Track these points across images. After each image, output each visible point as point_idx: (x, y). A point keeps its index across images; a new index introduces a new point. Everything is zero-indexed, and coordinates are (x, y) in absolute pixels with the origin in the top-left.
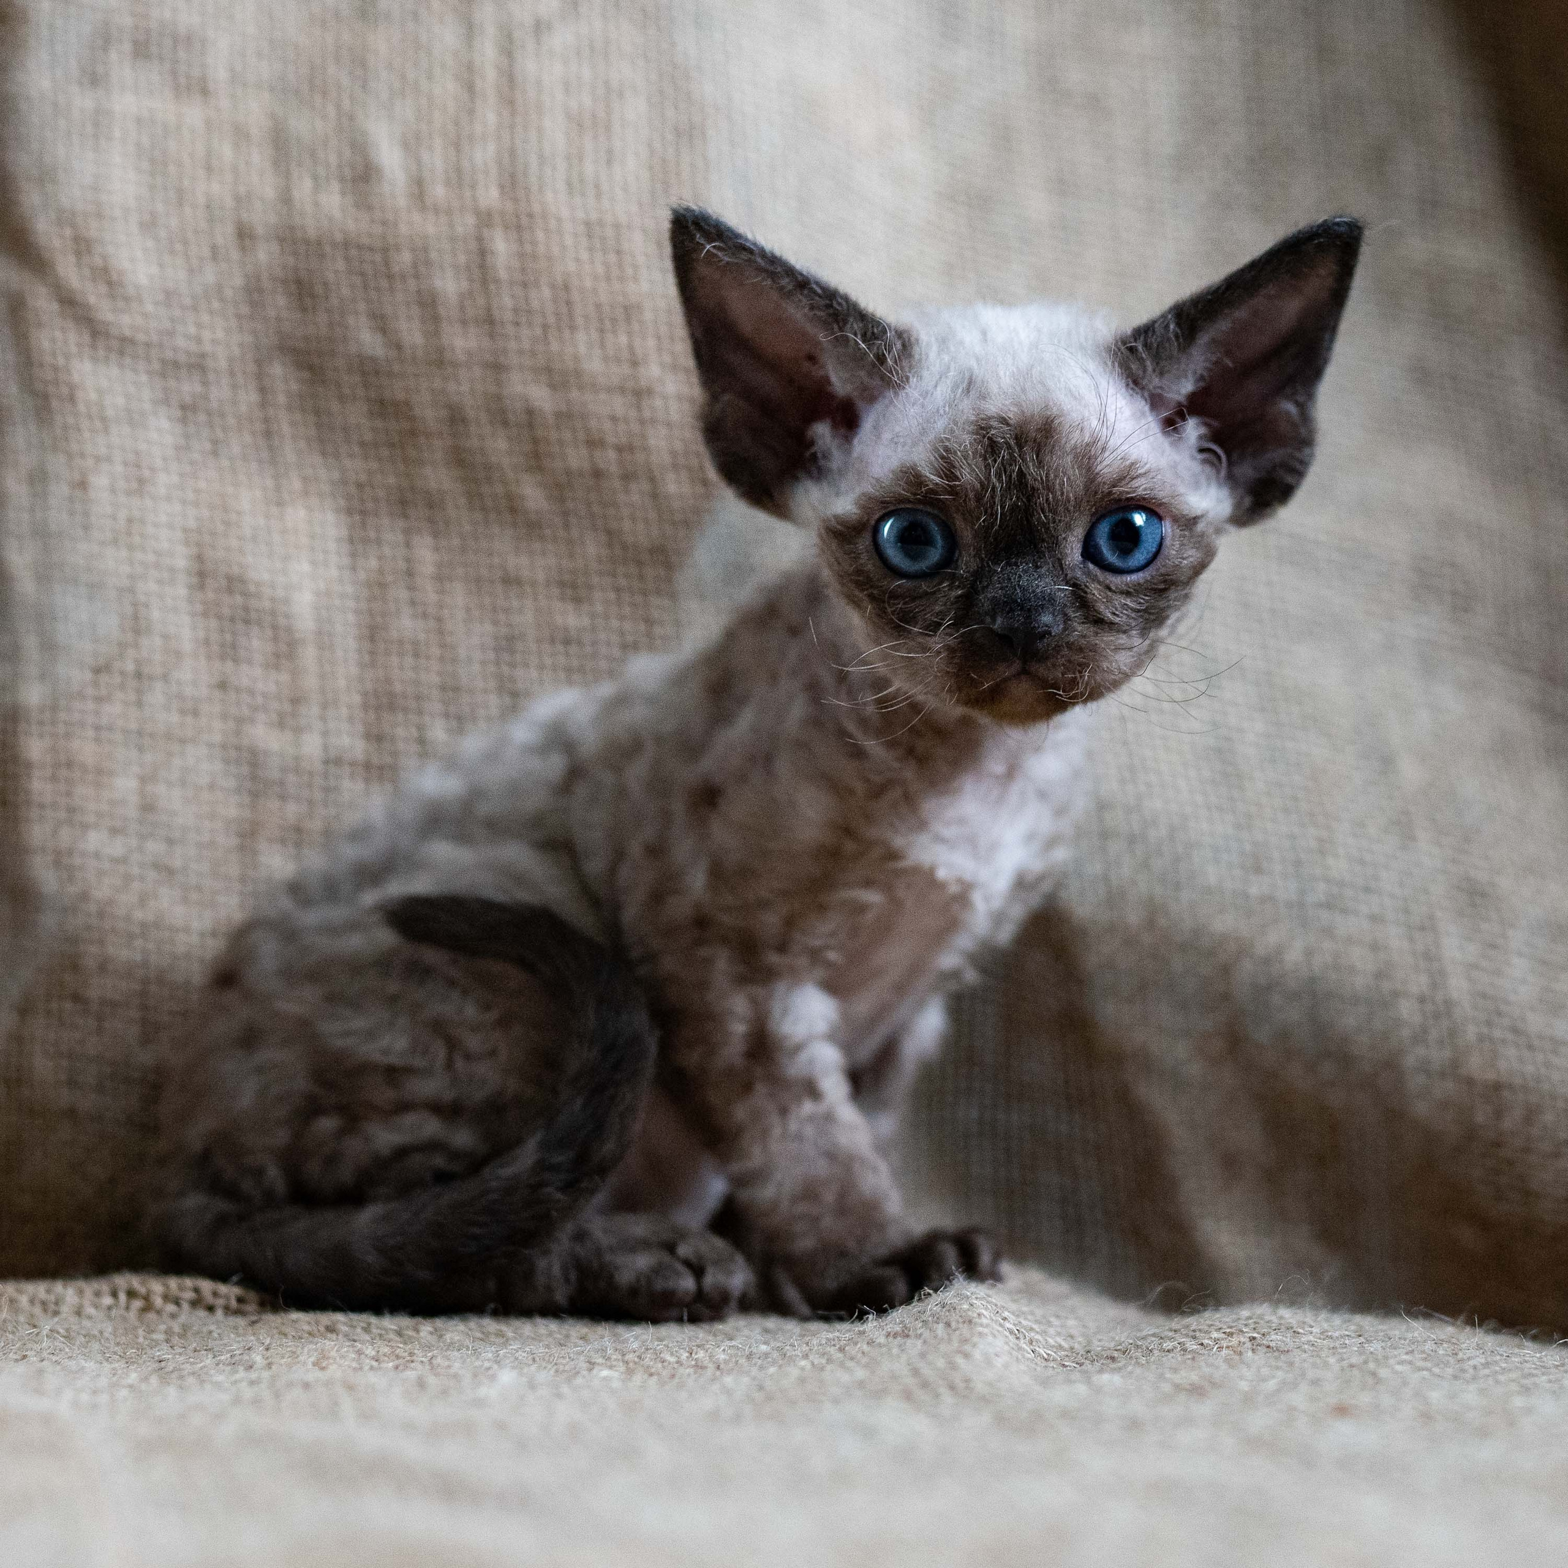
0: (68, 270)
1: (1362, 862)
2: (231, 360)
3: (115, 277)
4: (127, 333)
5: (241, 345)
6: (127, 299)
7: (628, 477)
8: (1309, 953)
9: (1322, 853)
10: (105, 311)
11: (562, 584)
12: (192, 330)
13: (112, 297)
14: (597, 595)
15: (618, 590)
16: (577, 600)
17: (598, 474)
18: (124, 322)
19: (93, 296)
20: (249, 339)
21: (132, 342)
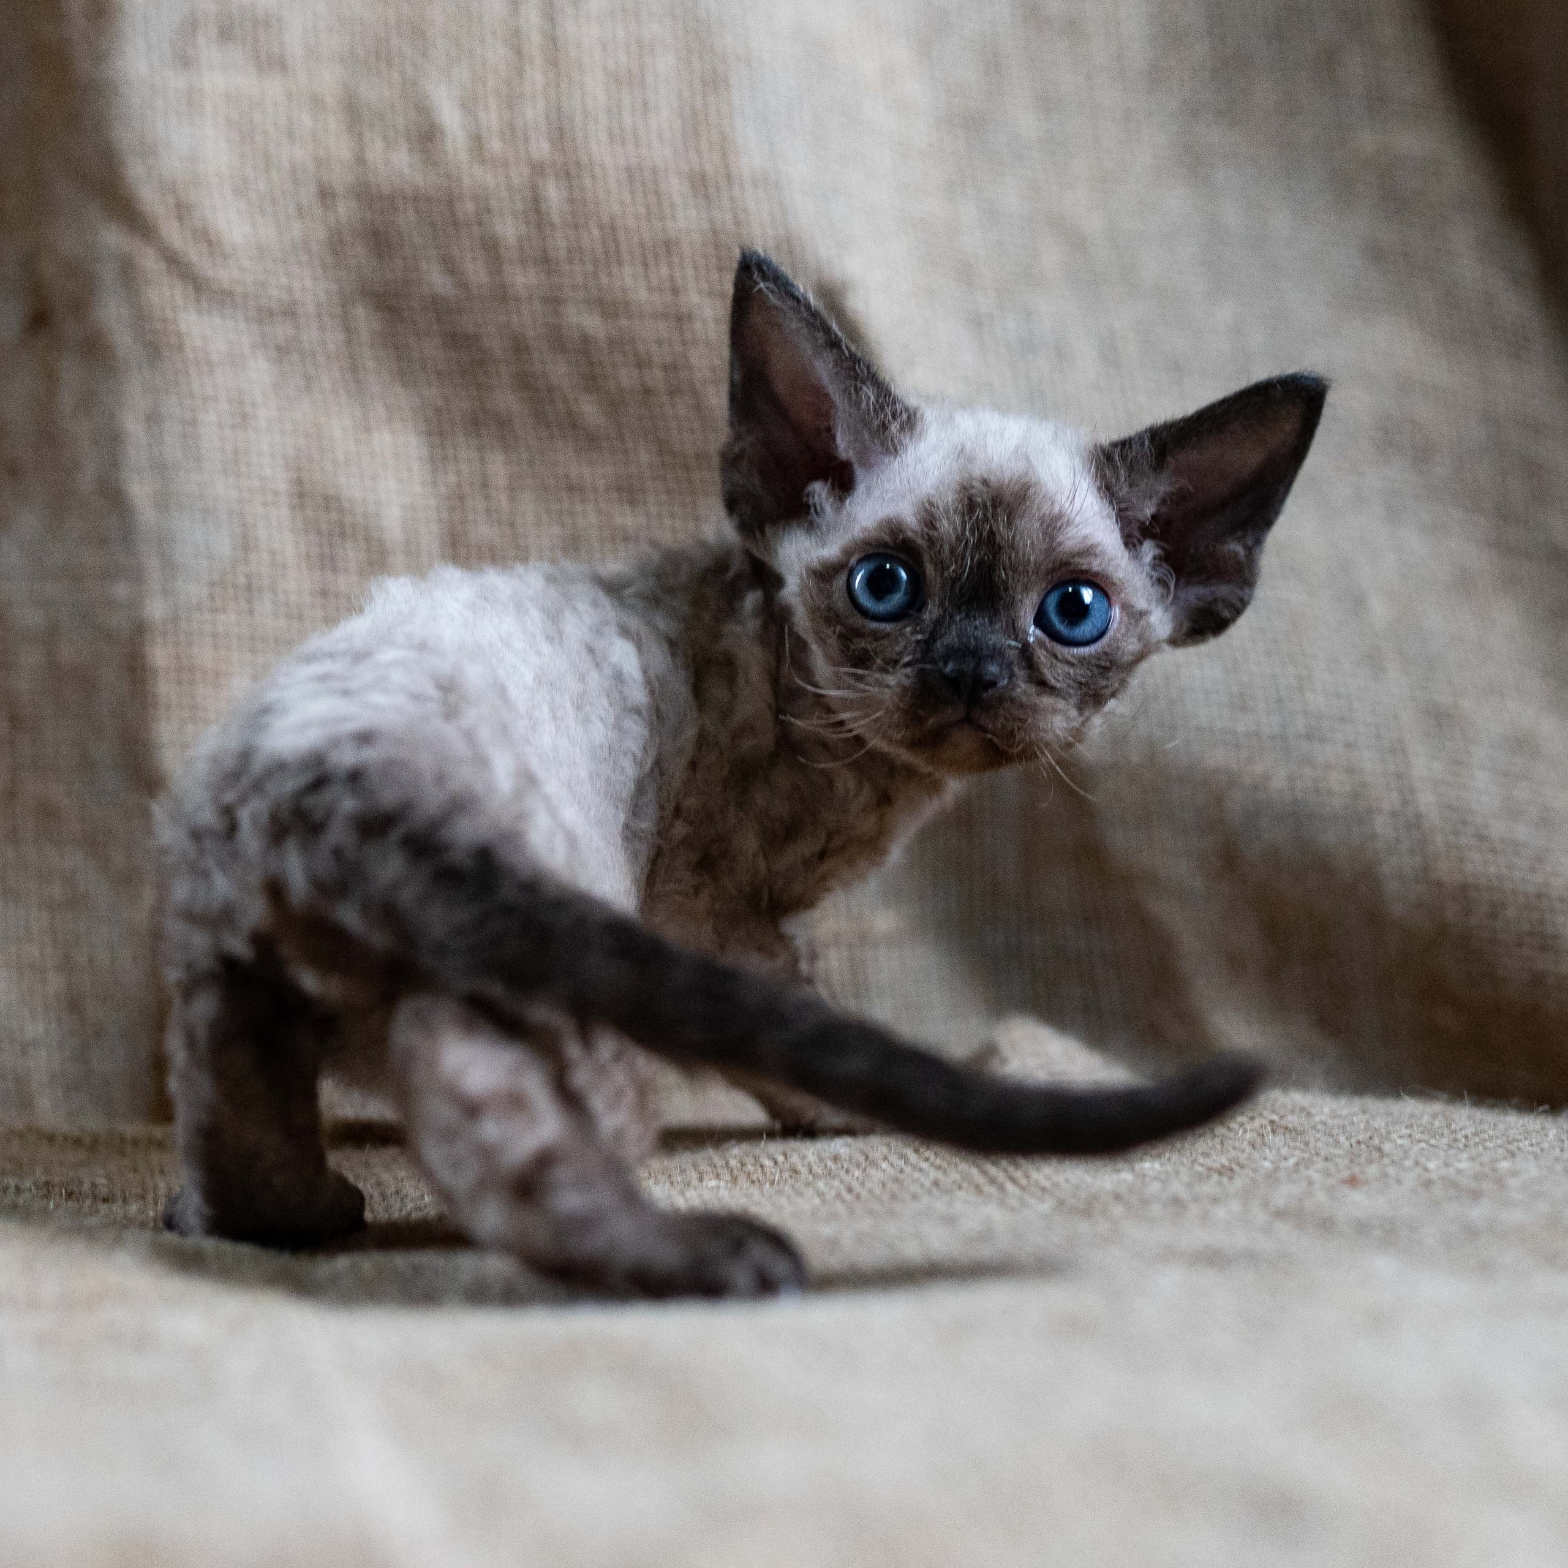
0: (173, 233)
1: (1338, 695)
2: (318, 305)
3: (213, 237)
4: (226, 285)
5: (327, 292)
6: (225, 257)
7: (673, 392)
8: (1291, 779)
9: (1301, 689)
10: (206, 267)
11: (619, 489)
12: (284, 280)
13: (212, 254)
14: (651, 498)
15: (668, 492)
16: (633, 503)
17: (647, 391)
18: (223, 275)
19: (194, 254)
20: (334, 287)
21: (230, 294)
